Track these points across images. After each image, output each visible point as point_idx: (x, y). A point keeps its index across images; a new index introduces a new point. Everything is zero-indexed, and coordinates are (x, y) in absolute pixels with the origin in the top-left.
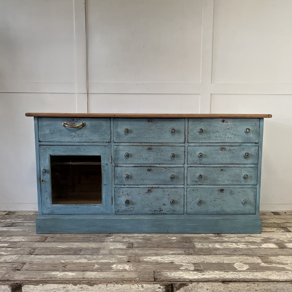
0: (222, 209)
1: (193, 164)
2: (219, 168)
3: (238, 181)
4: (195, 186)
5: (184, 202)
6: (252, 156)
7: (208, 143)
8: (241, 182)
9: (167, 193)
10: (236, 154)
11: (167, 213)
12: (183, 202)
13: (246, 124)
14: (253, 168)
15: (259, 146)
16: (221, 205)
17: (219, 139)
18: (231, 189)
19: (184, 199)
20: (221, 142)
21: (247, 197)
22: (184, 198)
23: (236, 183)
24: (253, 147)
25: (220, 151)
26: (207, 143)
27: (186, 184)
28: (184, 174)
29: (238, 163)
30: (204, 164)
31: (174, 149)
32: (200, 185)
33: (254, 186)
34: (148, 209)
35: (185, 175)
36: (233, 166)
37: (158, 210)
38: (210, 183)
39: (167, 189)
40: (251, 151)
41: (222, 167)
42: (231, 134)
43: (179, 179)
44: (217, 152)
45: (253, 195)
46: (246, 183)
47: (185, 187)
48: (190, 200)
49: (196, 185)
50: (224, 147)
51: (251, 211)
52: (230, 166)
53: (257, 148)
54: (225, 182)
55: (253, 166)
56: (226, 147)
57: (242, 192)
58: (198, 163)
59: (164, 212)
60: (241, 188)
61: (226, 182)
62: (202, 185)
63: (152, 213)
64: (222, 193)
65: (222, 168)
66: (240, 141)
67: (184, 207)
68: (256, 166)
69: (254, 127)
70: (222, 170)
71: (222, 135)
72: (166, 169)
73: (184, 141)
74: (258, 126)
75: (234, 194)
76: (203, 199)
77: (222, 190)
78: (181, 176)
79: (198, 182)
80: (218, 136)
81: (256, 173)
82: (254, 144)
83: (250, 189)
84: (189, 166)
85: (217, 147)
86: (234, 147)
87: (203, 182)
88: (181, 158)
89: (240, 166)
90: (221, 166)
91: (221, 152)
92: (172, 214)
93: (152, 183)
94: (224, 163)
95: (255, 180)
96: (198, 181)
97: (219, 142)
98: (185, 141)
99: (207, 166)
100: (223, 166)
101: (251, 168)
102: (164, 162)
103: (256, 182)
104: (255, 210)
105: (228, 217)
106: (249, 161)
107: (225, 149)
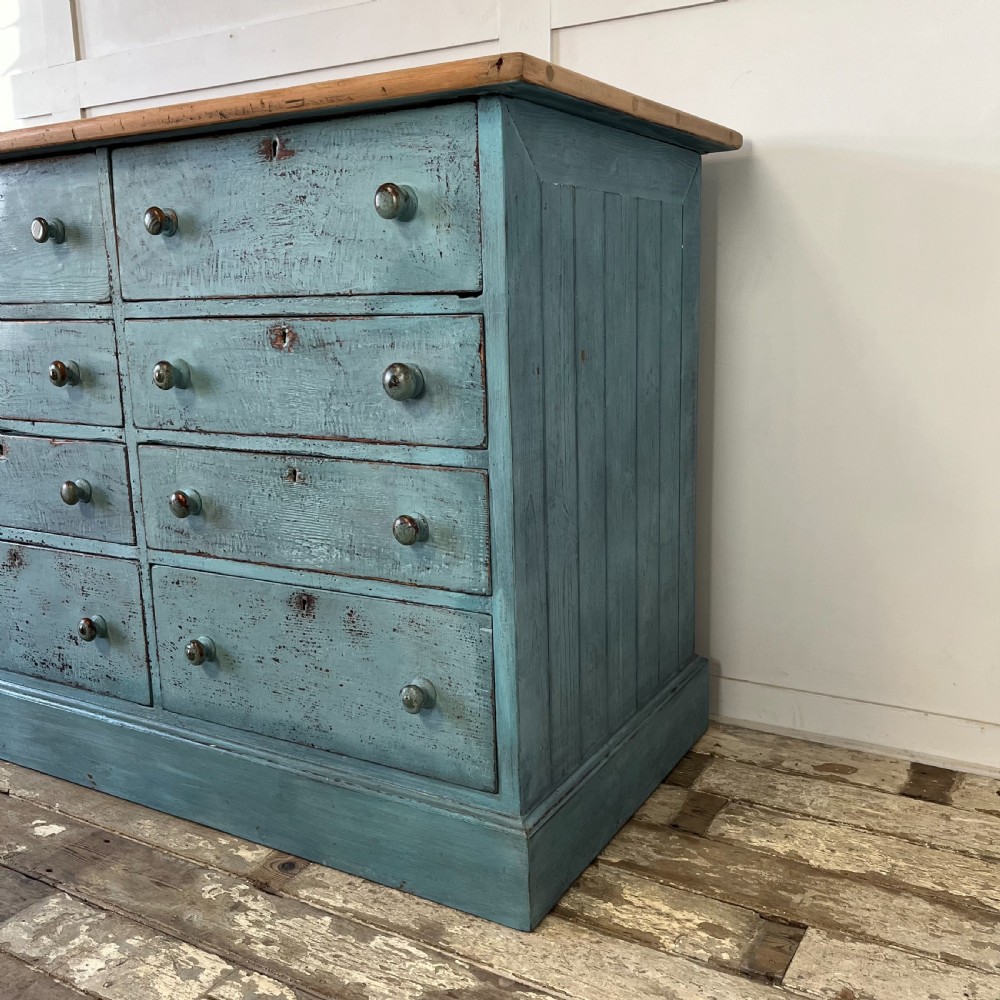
0: (313, 715)
1: (154, 425)
2: (279, 463)
3: (378, 552)
4: (182, 559)
5: (147, 643)
6: (444, 384)
7: (210, 298)
8: (397, 564)
9: (77, 579)
10: (356, 375)
11: (88, 684)
12: (144, 643)
13: (396, 151)
14: (457, 476)
15: (483, 321)
16: (305, 695)
17: (257, 268)
18: (353, 601)
19: (145, 624)
20: (269, 291)
21: (440, 671)
22: (144, 620)
23: (370, 566)
24: (449, 321)
25: (272, 354)
26: (203, 299)
27: (142, 545)
28: (129, 486)
29: (371, 435)
30: (206, 432)
31: (72, 337)
32: (200, 554)
33: (478, 603)
34: (23, 650)
35: (135, 490)
36: (346, 450)
37: (55, 660)
38: (244, 548)
39: (75, 560)
40: (434, 353)
41: (291, 454)
42: (319, 232)
43: (111, 508)
44: (257, 354)
45: (472, 659)
46: (423, 577)
47: (143, 561)
48: (167, 632)
49: (185, 553)
50: (288, 321)
51: (469, 769)
52: (333, 449)
53: (471, 327)
54: (315, 552)
55: (457, 457)
56: (298, 322)
57: (408, 630)
58: (177, 425)
59: (77, 676)
60: (404, 602)
61: (320, 557)
62: (209, 556)
63: (33, 670)
64: (305, 621)
65: (294, 463)
66: (370, 284)
67: (149, 667)
68: (474, 459)
69: (443, 174)
70: (295, 472)
71: (269, 247)
72: (56, 450)
73: (106, 288)
74: (468, 163)
75: (366, 635)
76: (226, 642)
77: (305, 603)
78: (119, 496)
79: (187, 535)
80: (251, 250)
81: (482, 514)
82: (454, 304)
83: (457, 620)
84: (145, 436)
85: (253, 322)
86: (339, 323)
87: (214, 539)
88: (108, 393)
89: (386, 458)
90: (287, 449)
91: (276, 355)
92: (107, 694)
93: (19, 519)
94: (296, 430)
95: (476, 562)
96: (193, 534)
97: (263, 294)
98: (111, 287)
99: (222, 442)
100: (294, 448)
101: (447, 474)
102: (46, 408)
103: (484, 576)
104: (489, 762)
105: (349, 771)
106: (434, 423)
107: (294, 338)
